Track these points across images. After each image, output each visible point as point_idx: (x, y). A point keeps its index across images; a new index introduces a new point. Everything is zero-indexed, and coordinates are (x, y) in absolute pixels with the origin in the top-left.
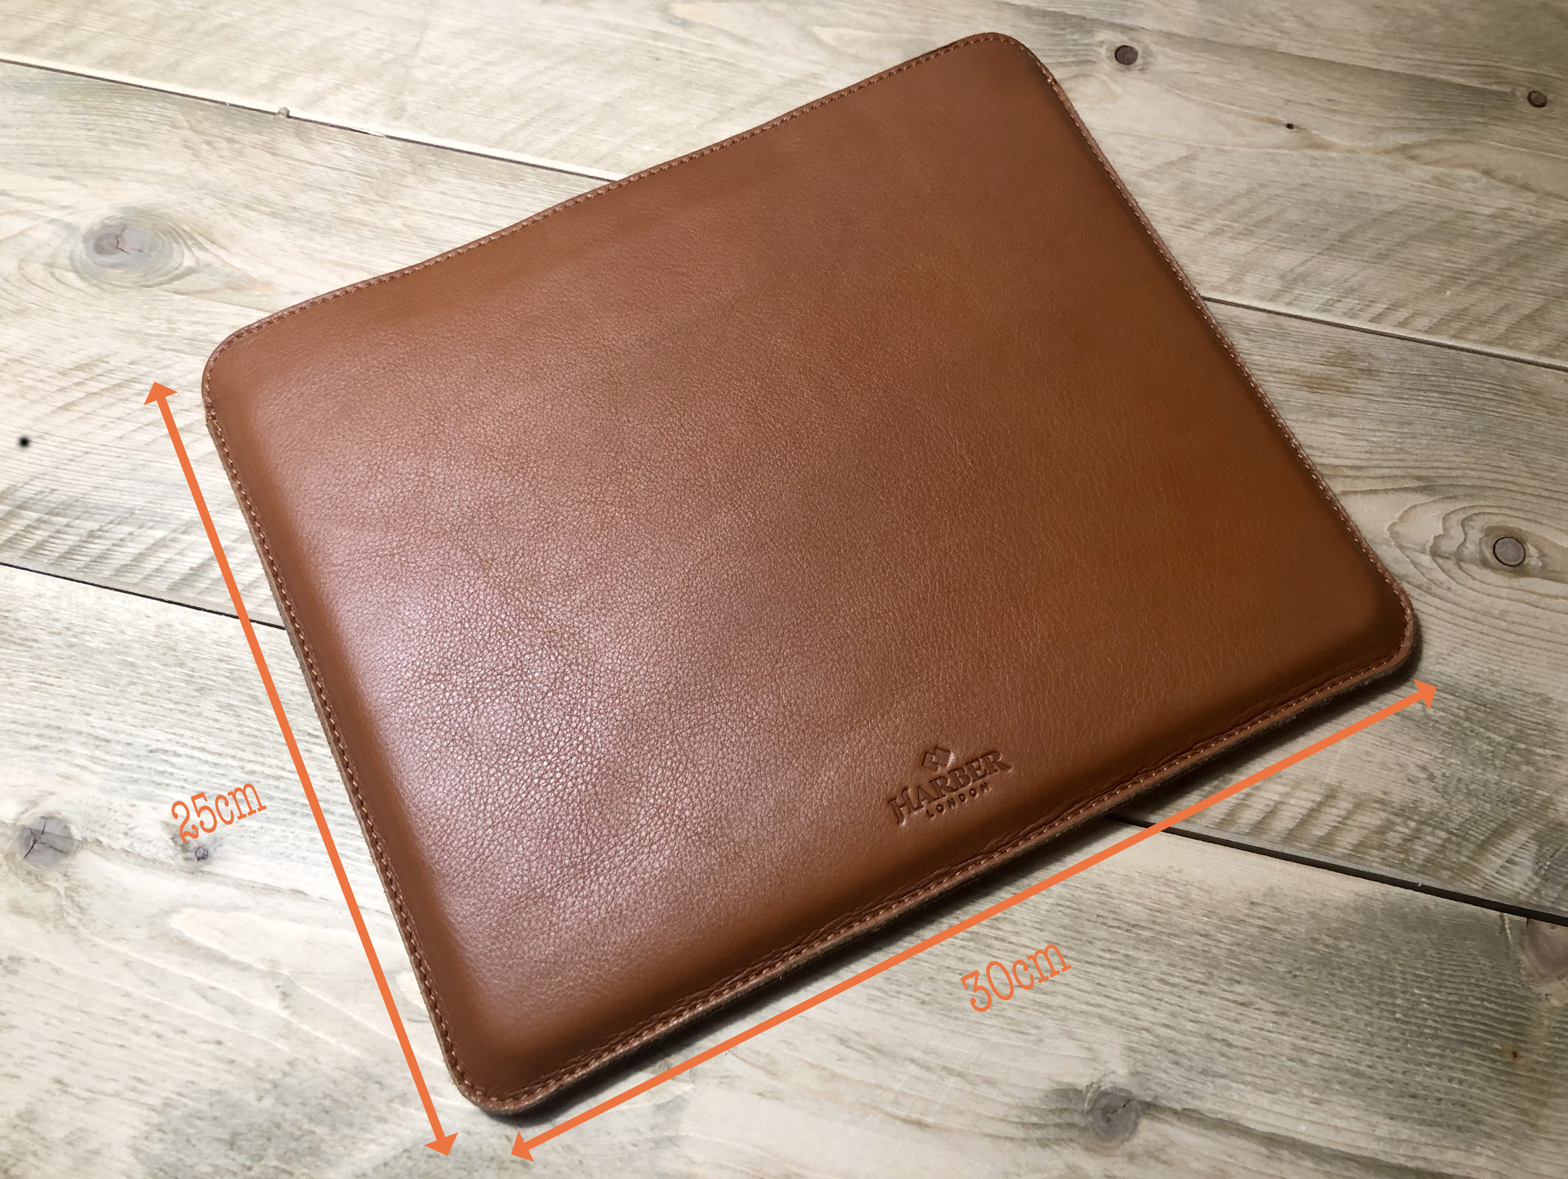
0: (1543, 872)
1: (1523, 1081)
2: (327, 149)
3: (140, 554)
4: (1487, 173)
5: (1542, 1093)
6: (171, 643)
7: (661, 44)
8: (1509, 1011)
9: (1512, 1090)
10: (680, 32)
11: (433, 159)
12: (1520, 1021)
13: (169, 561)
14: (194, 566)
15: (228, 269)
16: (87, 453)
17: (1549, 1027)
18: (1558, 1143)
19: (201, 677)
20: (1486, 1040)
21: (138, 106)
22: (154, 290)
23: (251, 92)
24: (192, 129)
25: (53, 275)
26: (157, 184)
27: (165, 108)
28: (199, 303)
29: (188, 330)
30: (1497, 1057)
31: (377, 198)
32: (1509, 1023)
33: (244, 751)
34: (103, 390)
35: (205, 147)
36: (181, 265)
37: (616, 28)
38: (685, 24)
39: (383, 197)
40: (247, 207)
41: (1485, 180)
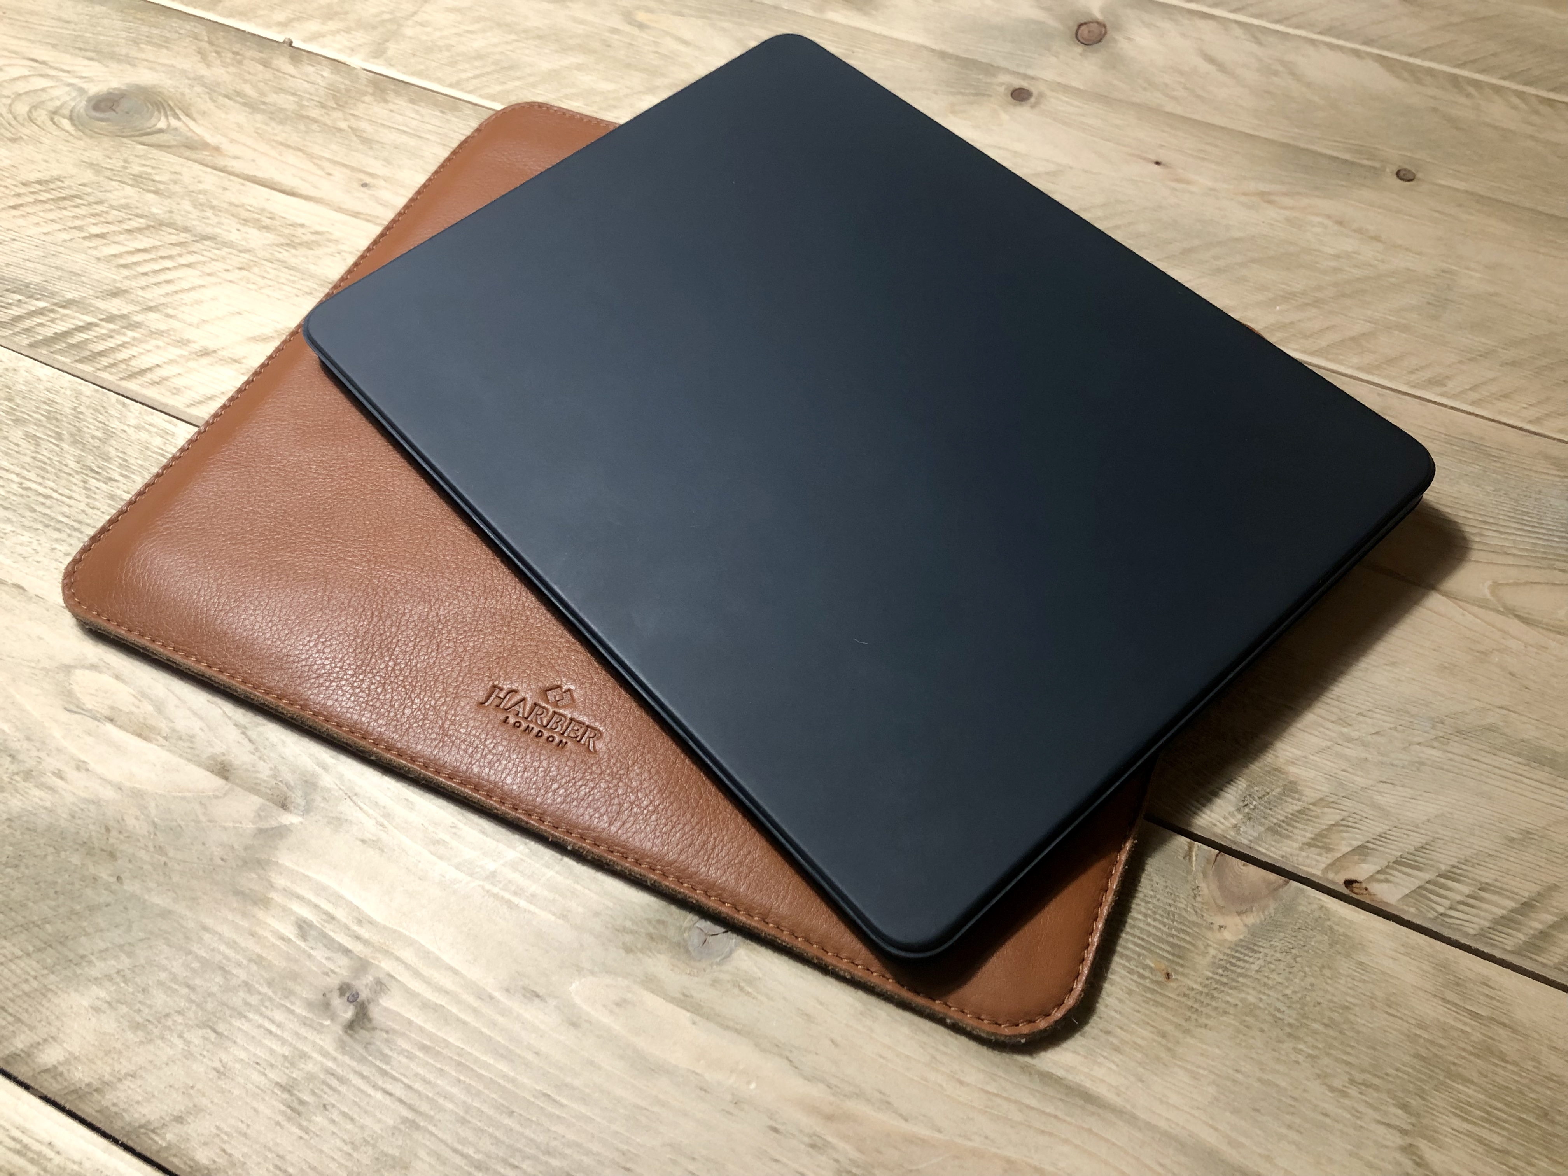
0: (1247, 810)
1: (1171, 1004)
2: (311, 69)
3: (19, 316)
4: (1340, 223)
5: (1188, 1019)
6: (10, 383)
7: (616, 37)
8: (1174, 932)
9: (1154, 1009)
10: (635, 31)
11: (393, 87)
12: (1182, 944)
13: (41, 325)
14: (59, 331)
15: (190, 134)
16: (14, 240)
17: (1214, 957)
18: (1195, 1076)
19: (22, 412)
20: (1139, 955)
21: (175, 23)
22: (125, 140)
23: (268, 26)
24: (210, 43)
25: (52, 120)
26: (164, 72)
27: (195, 27)
28: (155, 152)
29: (136, 169)
30: (1147, 973)
31: (335, 106)
32: (1168, 942)
33: (29, 471)
34: (49, 199)
35: (214, 54)
36: (155, 125)
37: (582, 22)
38: (641, 26)
39: (340, 106)
40: (227, 96)
41: (1336, 228)
